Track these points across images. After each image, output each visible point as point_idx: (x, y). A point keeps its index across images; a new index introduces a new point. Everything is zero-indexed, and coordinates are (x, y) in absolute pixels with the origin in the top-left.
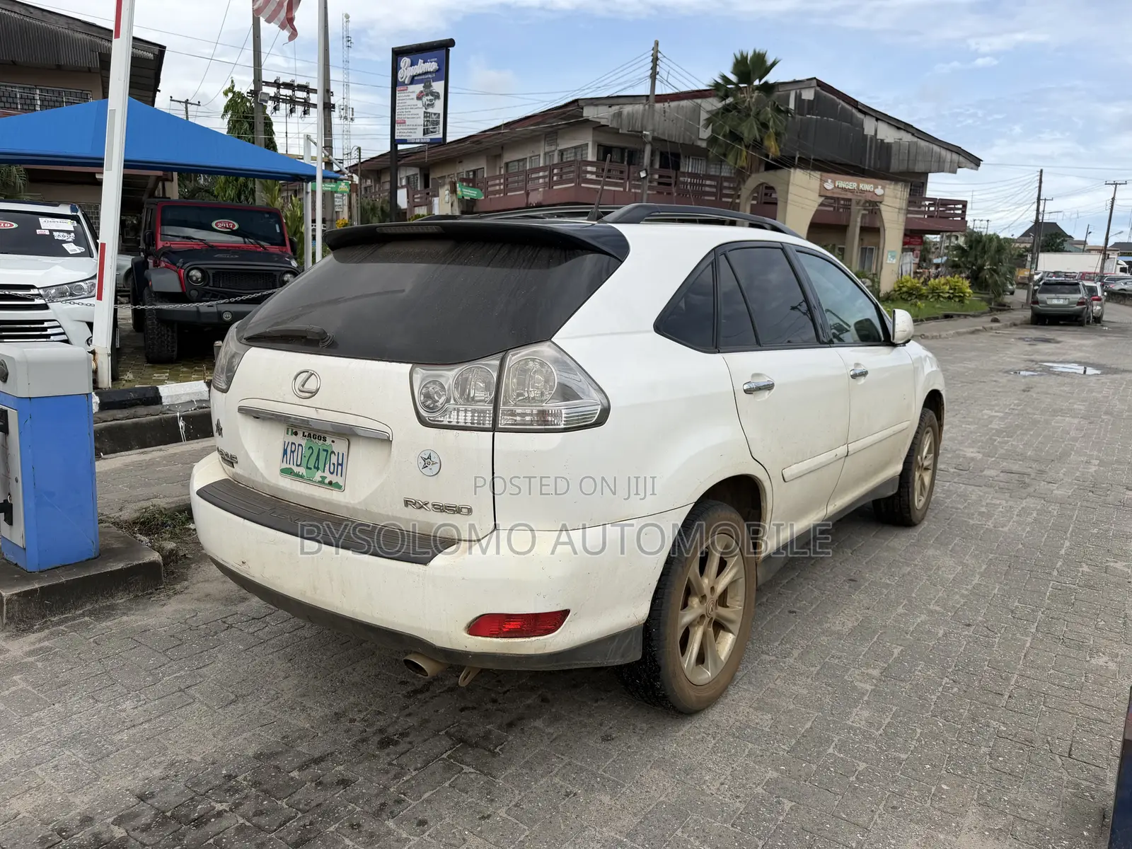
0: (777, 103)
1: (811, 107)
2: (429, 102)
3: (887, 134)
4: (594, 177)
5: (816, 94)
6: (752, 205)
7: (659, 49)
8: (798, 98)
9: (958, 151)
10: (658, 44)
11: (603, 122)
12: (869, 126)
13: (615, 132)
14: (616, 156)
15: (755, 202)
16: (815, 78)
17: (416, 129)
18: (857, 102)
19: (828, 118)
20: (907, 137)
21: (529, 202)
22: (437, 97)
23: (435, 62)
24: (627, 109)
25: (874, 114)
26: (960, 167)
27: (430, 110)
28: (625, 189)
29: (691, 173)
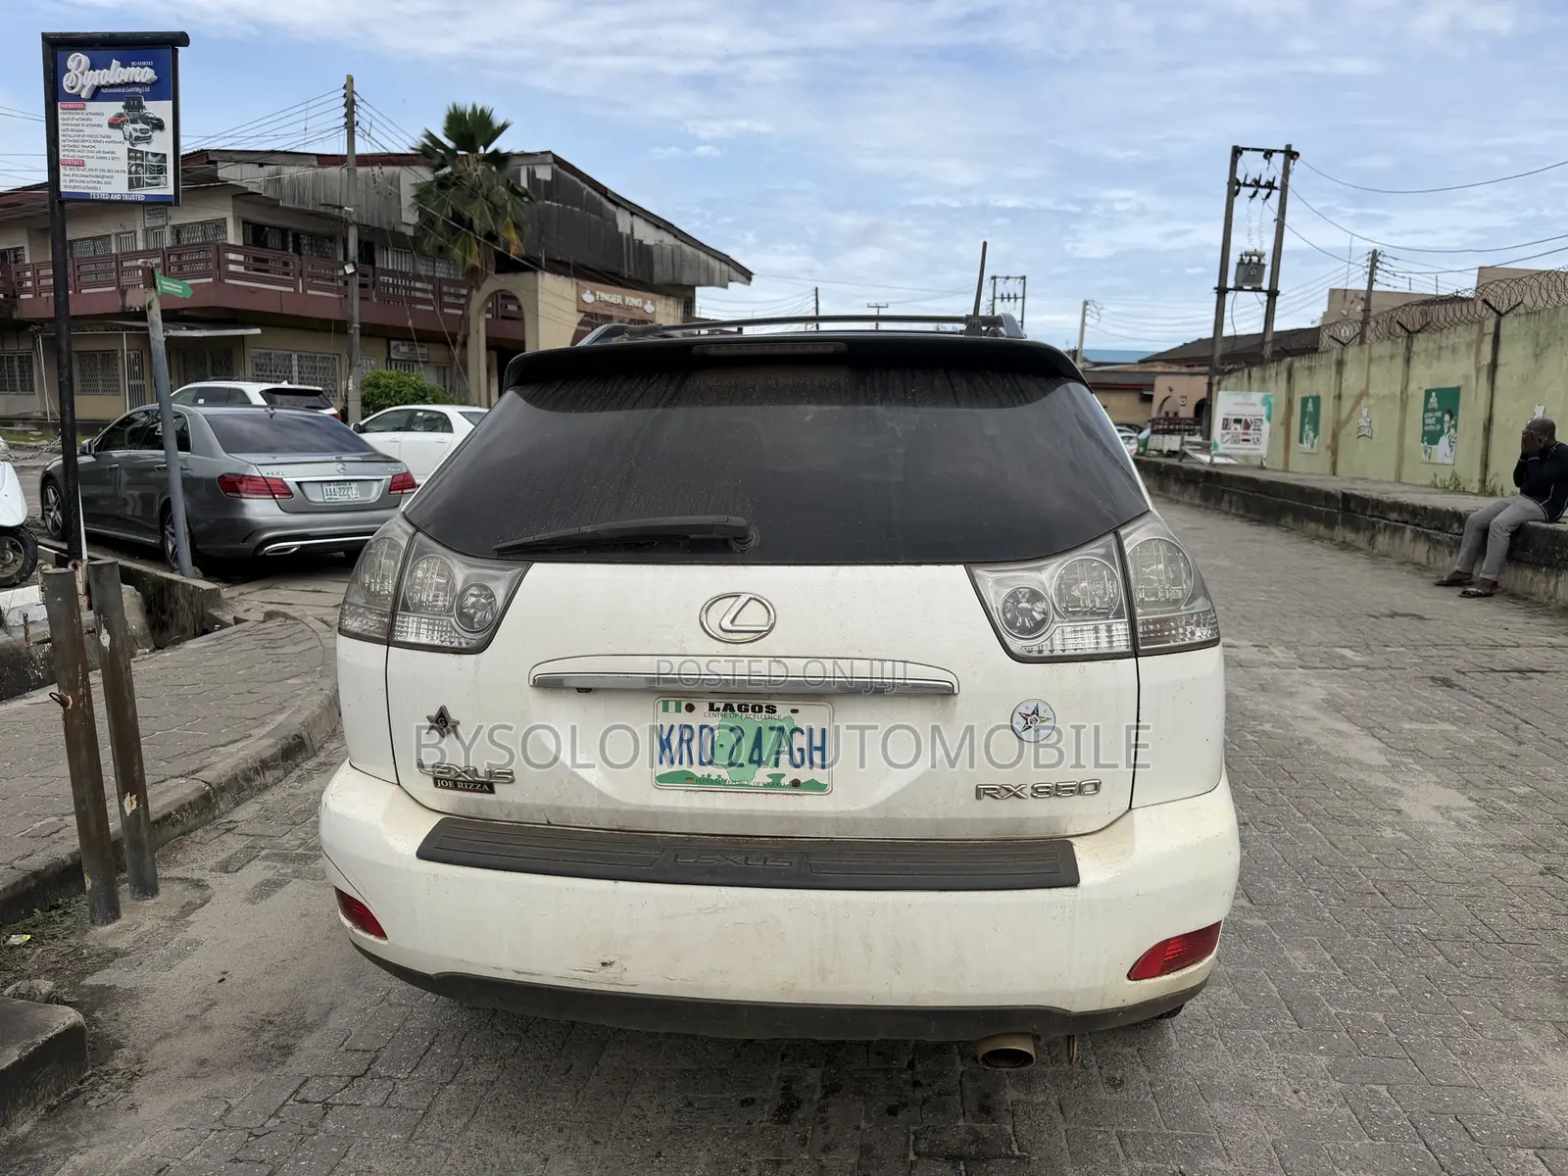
0: (512, 182)
1: (550, 189)
2: (139, 134)
3: (646, 234)
4: (241, 269)
5: (554, 172)
6: (487, 319)
7: (355, 89)
8: (532, 176)
9: (725, 260)
10: (352, 81)
11: (252, 188)
12: (624, 222)
13: (272, 204)
14: (274, 240)
15: (489, 316)
16: (550, 152)
17: (112, 177)
18: (606, 189)
19: (572, 206)
20: (669, 240)
21: (127, 305)
22: (159, 125)
23: (149, 66)
24: (289, 172)
25: (627, 206)
26: (731, 281)
27: (142, 147)
28: (296, 289)
29: (392, 270)
